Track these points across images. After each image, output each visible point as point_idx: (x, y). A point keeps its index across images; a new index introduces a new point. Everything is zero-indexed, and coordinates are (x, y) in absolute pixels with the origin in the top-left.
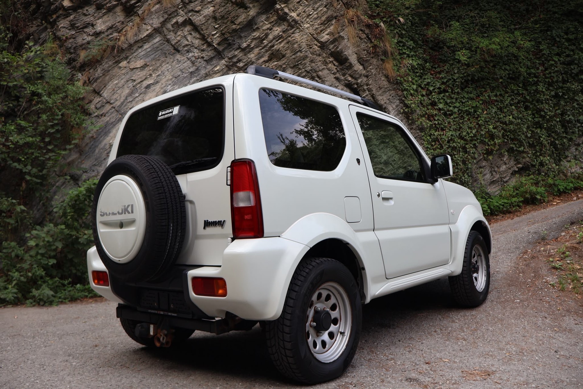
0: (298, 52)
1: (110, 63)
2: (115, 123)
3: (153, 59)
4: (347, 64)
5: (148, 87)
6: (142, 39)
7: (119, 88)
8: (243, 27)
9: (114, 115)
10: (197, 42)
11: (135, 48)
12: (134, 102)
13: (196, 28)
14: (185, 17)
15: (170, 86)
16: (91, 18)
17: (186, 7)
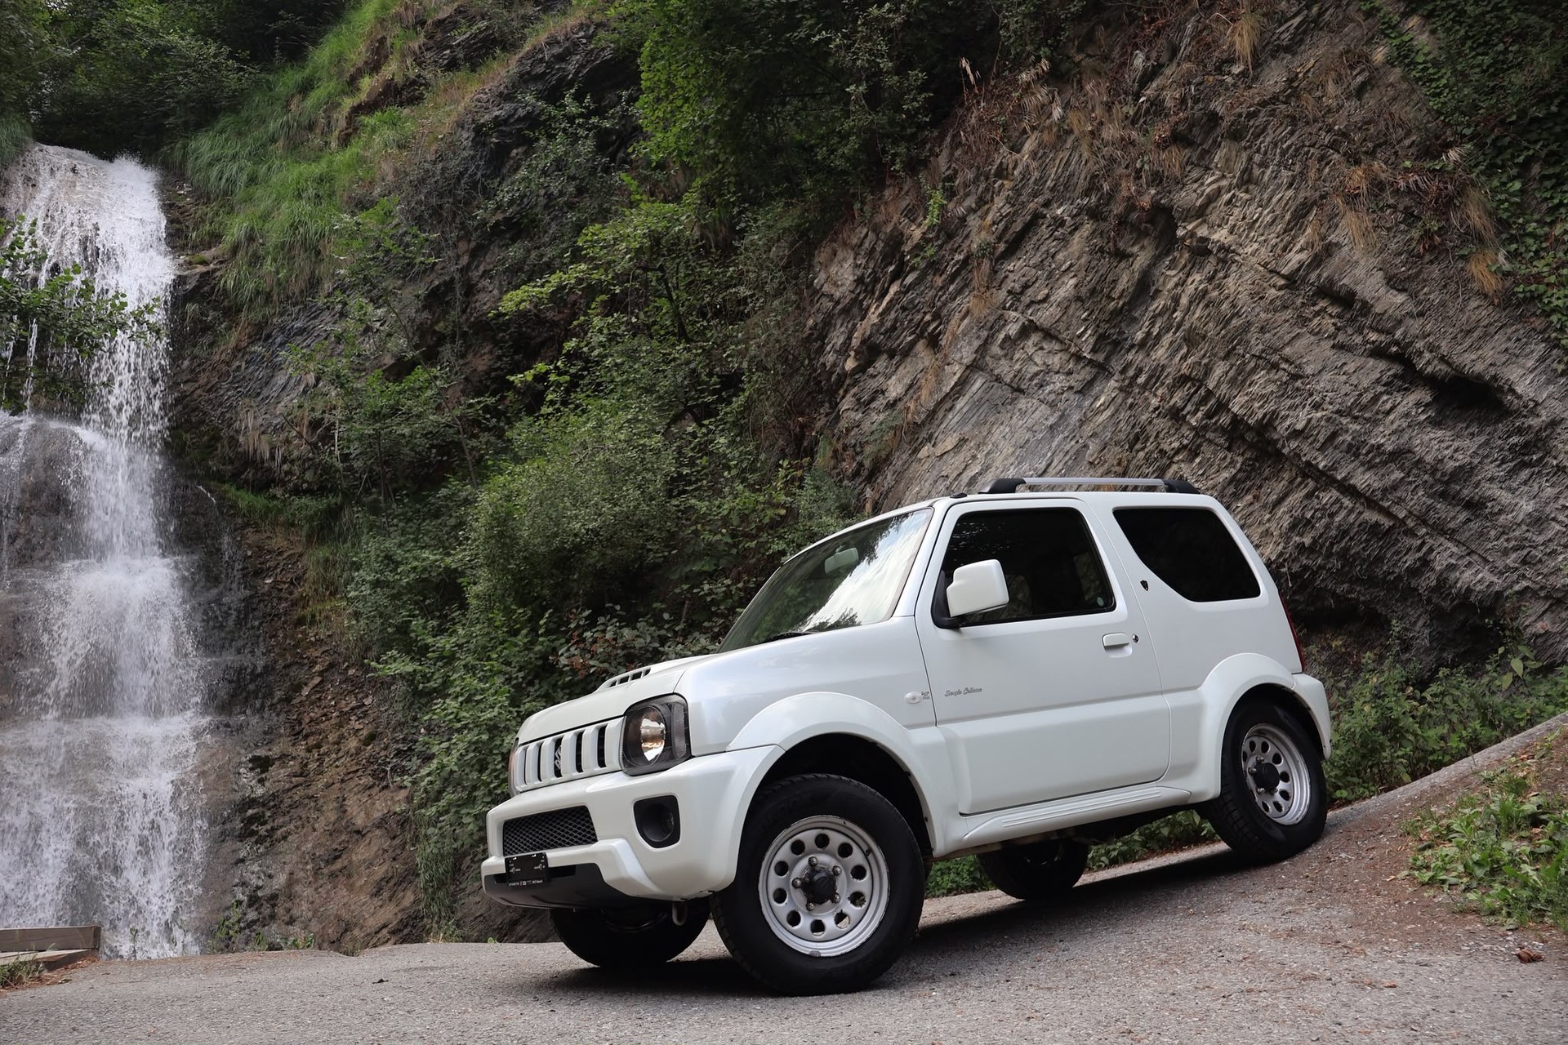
0: (1232, 318)
1: (905, 457)
3: (977, 425)
4: (1358, 305)
6: (947, 394)
8: (1131, 299)
10: (1056, 361)
11: (941, 414)
13: (1049, 335)
14: (1023, 320)
15: (1012, 468)
16: (881, 379)
17: (1019, 300)
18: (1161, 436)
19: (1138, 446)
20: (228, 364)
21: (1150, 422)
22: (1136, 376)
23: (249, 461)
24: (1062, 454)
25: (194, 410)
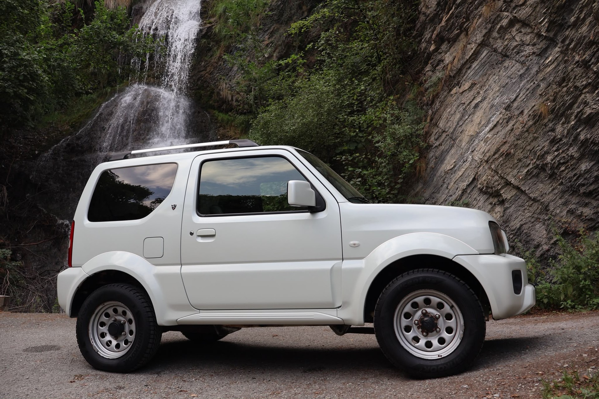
1: (445, 93)
2: (448, 150)
3: (482, 76)
5: (477, 106)
6: (467, 60)
7: (452, 115)
9: (448, 143)
10: (527, 38)
11: (464, 71)
12: (463, 125)
13: (525, 24)
14: (511, 16)
16: (443, 54)
17: (510, 6)
18: (577, 78)
19: (564, 84)
20: (217, 63)
21: (572, 70)
22: (570, 44)
23: (224, 101)
24: (525, 90)
25: (205, 82)
